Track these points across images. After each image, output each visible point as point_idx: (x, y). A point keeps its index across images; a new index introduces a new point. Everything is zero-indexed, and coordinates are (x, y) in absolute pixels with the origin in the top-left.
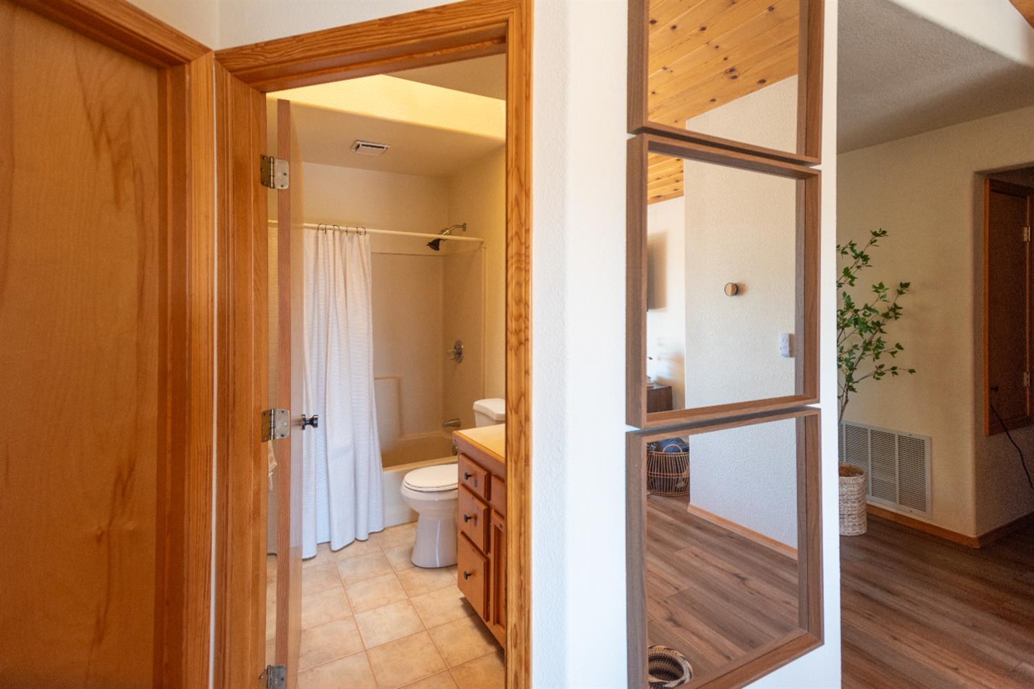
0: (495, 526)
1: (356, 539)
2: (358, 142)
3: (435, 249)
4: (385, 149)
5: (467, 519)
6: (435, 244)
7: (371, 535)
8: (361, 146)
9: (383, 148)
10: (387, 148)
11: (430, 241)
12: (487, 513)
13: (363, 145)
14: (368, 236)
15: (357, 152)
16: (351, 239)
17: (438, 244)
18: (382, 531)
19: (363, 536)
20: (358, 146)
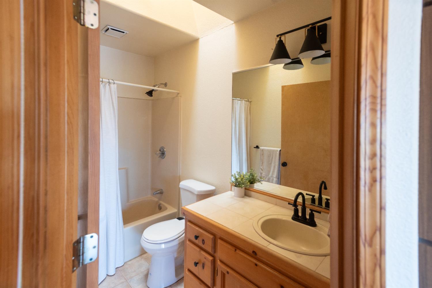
0: (222, 272)
1: (107, 275)
2: (109, 27)
3: (150, 96)
4: (125, 34)
5: (196, 264)
6: (150, 93)
7: (117, 269)
8: (110, 29)
9: (124, 32)
10: (126, 33)
11: (148, 91)
12: (214, 262)
13: (111, 29)
14: (115, 85)
15: (105, 34)
16: (105, 86)
17: (152, 93)
18: (123, 265)
19: (112, 272)
20: (108, 29)
